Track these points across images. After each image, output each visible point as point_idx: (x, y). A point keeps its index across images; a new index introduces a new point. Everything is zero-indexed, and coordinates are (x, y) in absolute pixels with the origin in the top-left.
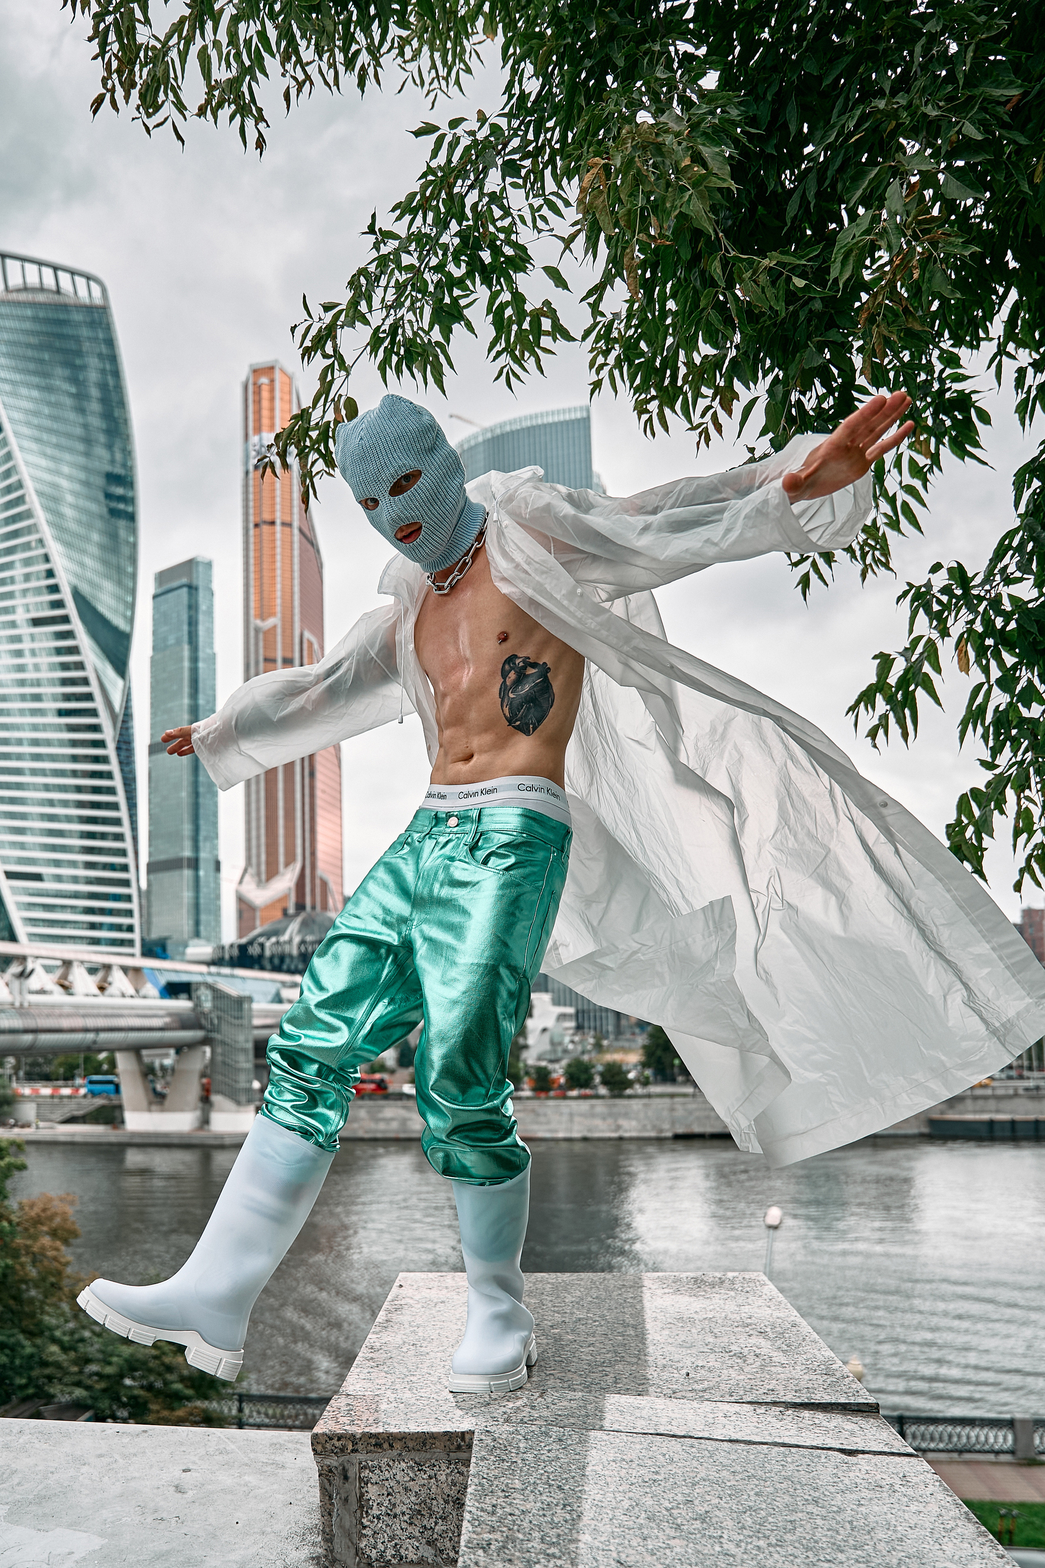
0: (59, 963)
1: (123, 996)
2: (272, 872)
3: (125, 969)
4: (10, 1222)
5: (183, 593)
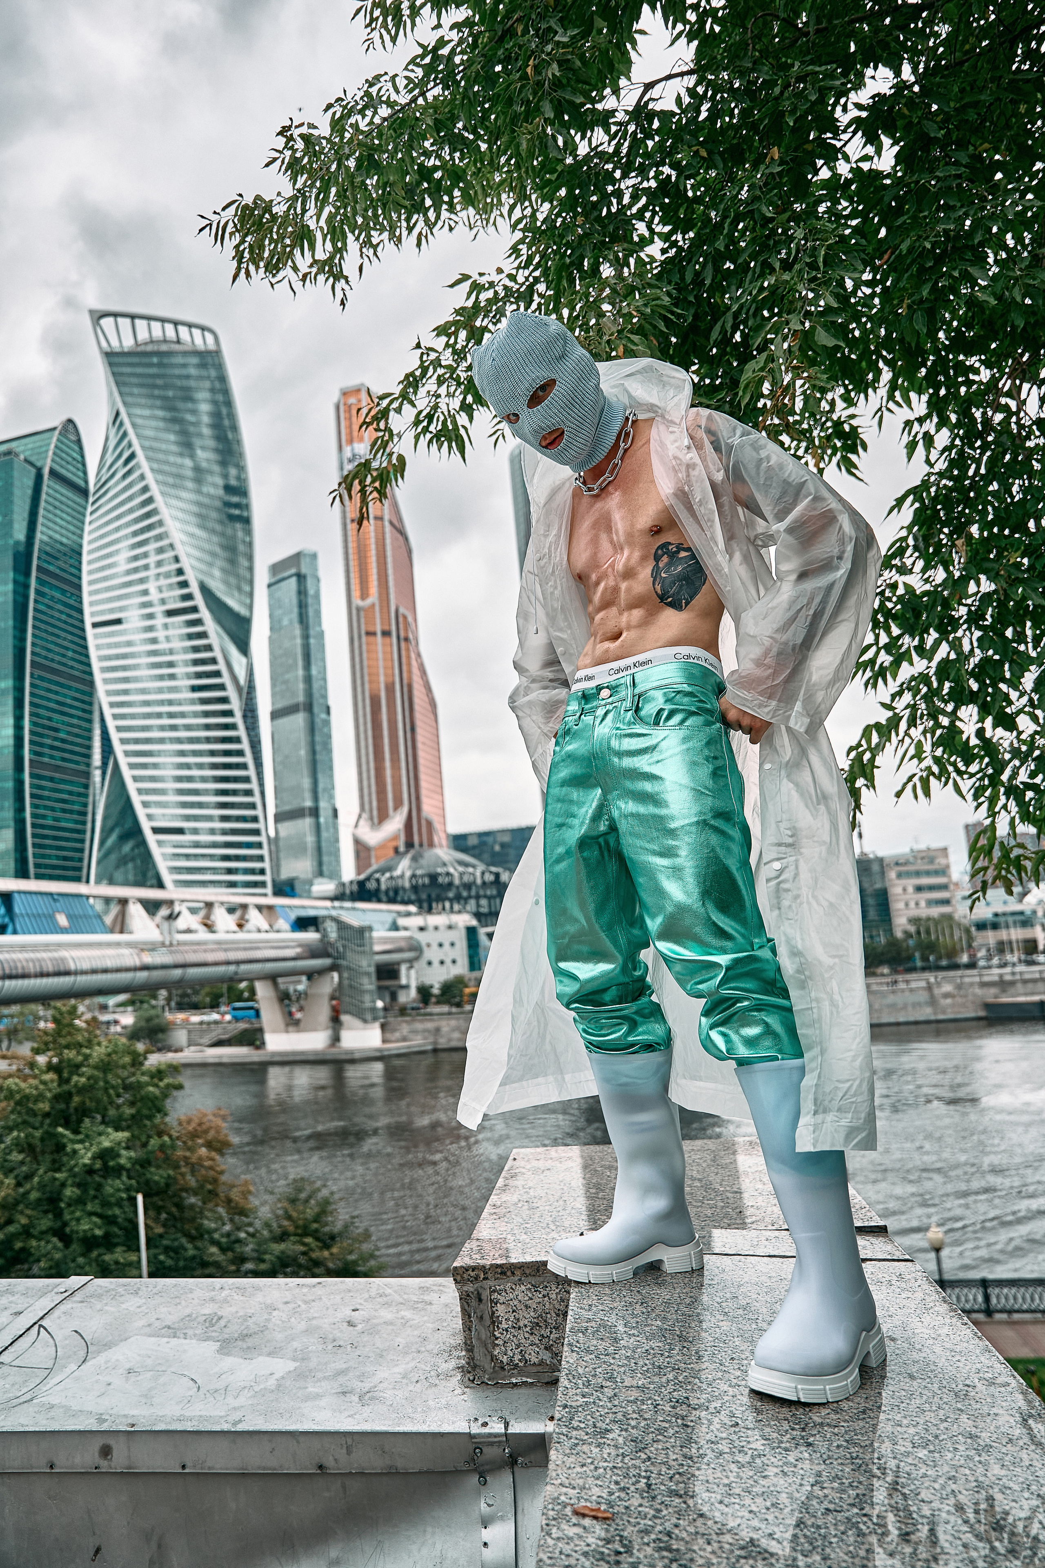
0: (202, 905)
1: (259, 931)
2: (383, 816)
3: (260, 908)
4: (170, 1137)
5: (293, 581)
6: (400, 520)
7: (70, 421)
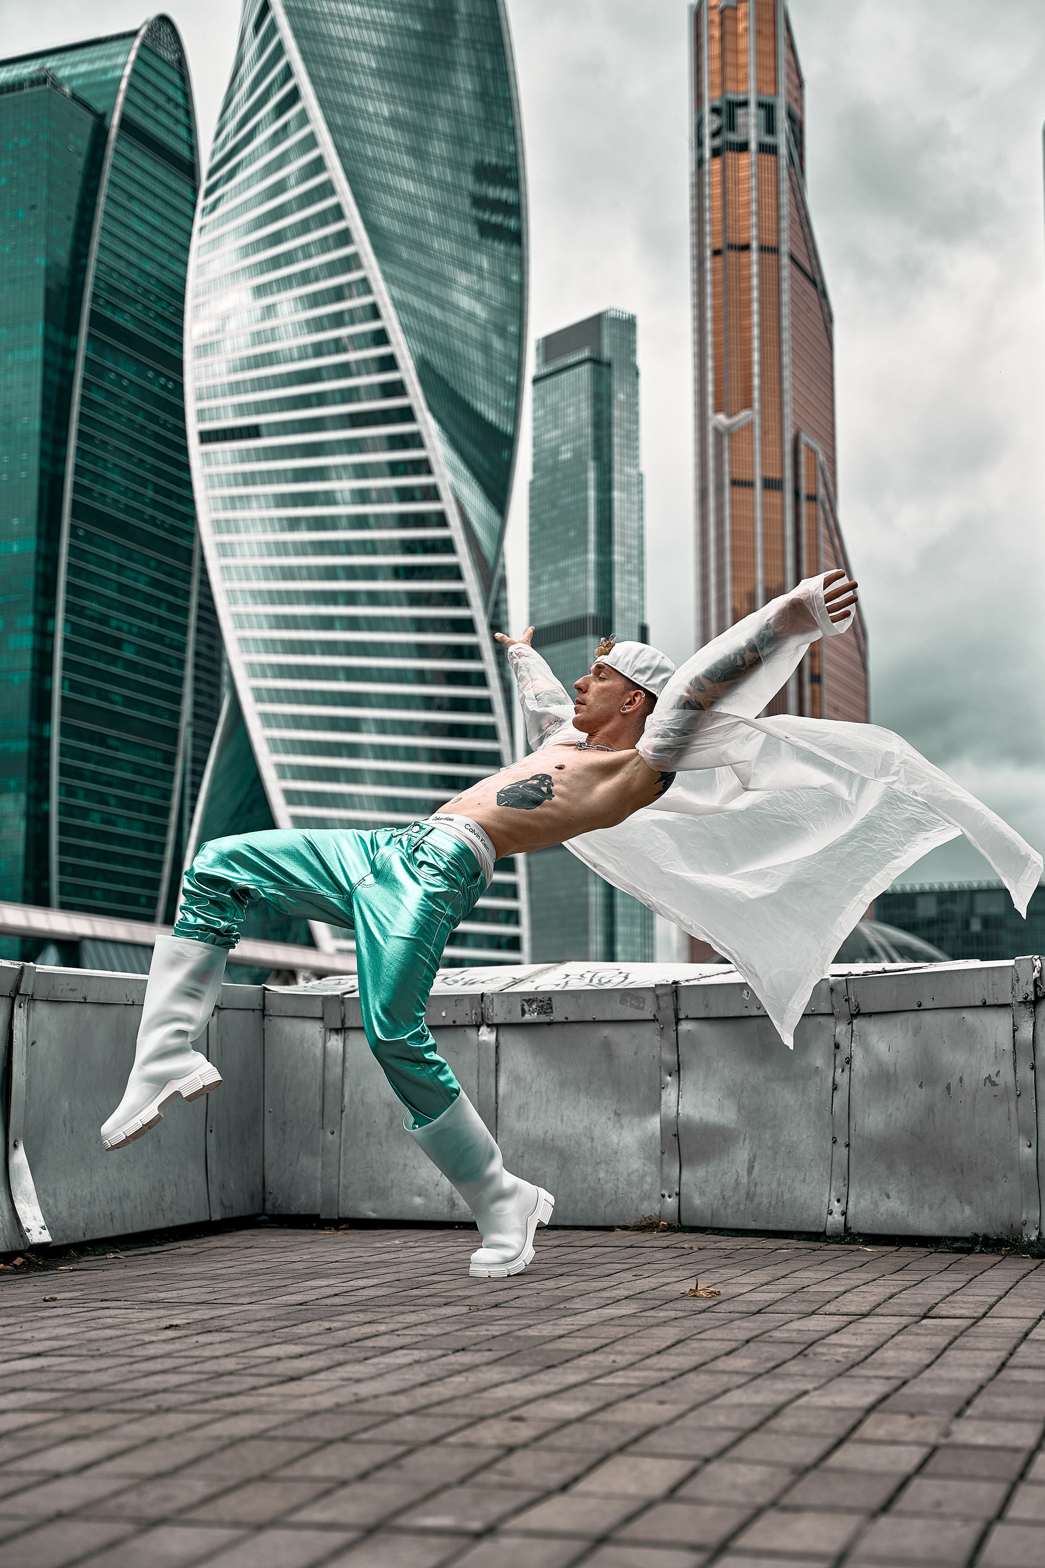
5: (585, 371)
6: (813, 254)
7: (164, 20)
